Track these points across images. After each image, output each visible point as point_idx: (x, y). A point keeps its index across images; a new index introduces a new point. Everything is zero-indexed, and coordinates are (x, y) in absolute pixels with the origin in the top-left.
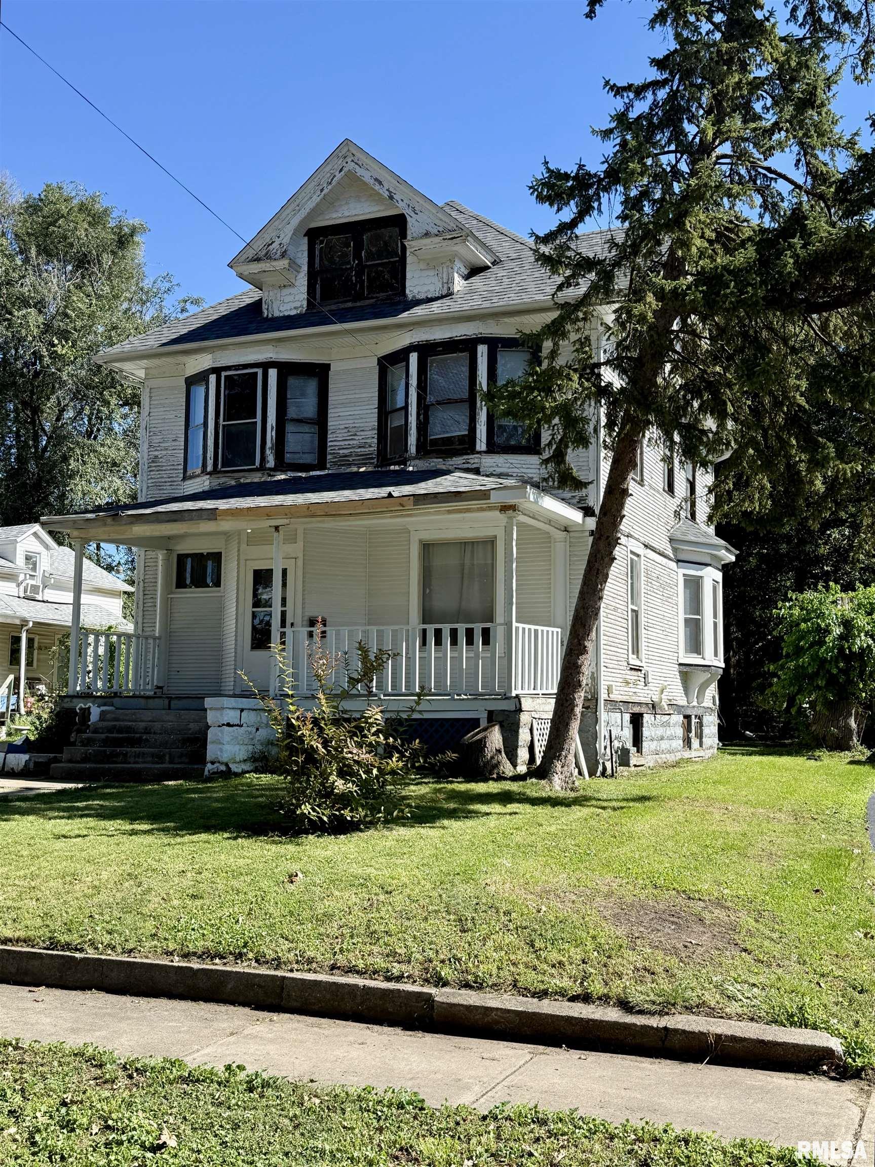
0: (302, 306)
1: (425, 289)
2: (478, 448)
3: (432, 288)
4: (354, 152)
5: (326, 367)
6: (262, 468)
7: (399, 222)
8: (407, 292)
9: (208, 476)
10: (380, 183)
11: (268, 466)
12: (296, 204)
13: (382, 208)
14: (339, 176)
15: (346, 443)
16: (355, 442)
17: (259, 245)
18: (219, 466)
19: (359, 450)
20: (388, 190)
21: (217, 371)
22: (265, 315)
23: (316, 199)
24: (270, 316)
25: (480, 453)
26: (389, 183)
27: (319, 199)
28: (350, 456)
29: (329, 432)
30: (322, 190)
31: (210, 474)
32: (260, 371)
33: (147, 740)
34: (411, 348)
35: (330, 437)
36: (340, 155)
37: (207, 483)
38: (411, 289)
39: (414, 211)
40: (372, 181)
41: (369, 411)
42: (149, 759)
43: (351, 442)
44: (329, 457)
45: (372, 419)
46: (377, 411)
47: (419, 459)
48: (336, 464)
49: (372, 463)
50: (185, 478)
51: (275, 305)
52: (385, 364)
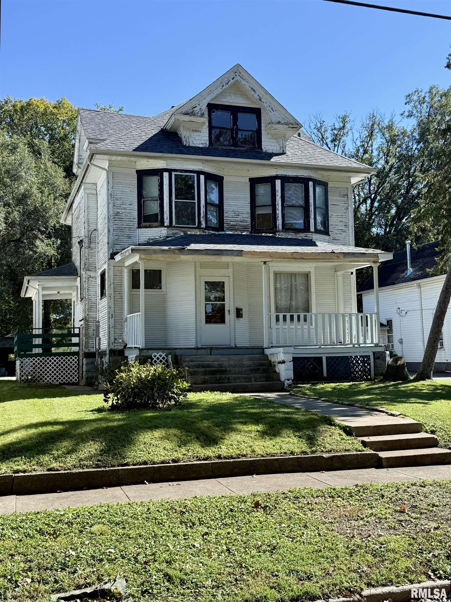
0: (206, 143)
1: (271, 148)
2: (311, 230)
3: (275, 149)
4: (241, 72)
5: (222, 178)
6: (199, 227)
7: (257, 112)
8: (263, 148)
9: (166, 228)
10: (254, 91)
11: (202, 226)
12: (210, 89)
13: (250, 103)
14: (232, 81)
15: (234, 219)
17: (189, 106)
18: (174, 224)
19: (241, 223)
20: (258, 95)
21: (170, 171)
22: (185, 144)
23: (220, 90)
24: (187, 145)
25: (314, 232)
26: (259, 92)
27: (221, 90)
28: (236, 226)
29: (224, 212)
30: (223, 86)
31: (167, 227)
32: (195, 175)
34: (277, 177)
35: (225, 215)
36: (234, 71)
37: (166, 232)
38: (265, 146)
39: (272, 109)
40: (250, 89)
41: (245, 204)
42: (243, 380)
43: (237, 219)
44: (225, 225)
45: (248, 209)
46: (249, 204)
47: (283, 232)
48: (228, 229)
49: (248, 231)
50: (139, 227)
51: (191, 140)
52: (254, 182)
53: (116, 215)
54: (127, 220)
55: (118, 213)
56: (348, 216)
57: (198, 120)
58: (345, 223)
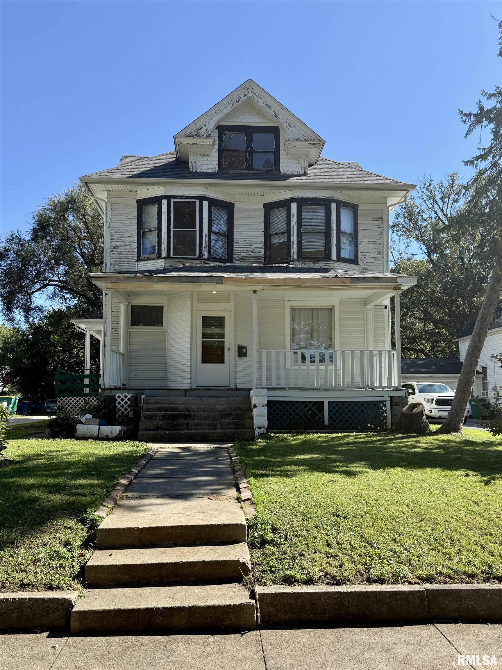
0: (215, 168)
1: (291, 169)
2: (332, 258)
3: (295, 170)
4: (254, 88)
5: (232, 205)
6: (200, 258)
7: (275, 131)
8: (281, 170)
9: (163, 260)
10: (269, 107)
11: (204, 257)
12: (217, 109)
13: (266, 121)
14: (243, 99)
15: (245, 249)
16: (250, 249)
17: (194, 128)
18: (172, 254)
19: (253, 254)
20: (274, 112)
21: (168, 198)
22: (191, 170)
23: (229, 109)
24: (194, 171)
25: (334, 261)
26: (275, 107)
27: (231, 109)
28: (248, 257)
29: (234, 242)
30: (233, 104)
31: (165, 258)
32: (197, 202)
33: (194, 416)
34: (293, 200)
35: (235, 245)
36: (245, 87)
37: (163, 264)
38: (283, 168)
39: (290, 126)
40: (264, 105)
41: (259, 233)
42: (206, 427)
43: (248, 249)
44: (234, 256)
45: (261, 238)
46: (263, 233)
47: (299, 261)
48: (238, 260)
49: (262, 262)
50: (138, 260)
51: (198, 164)
52: (269, 208)
53: (114, 248)
54: (126, 253)
55: (117, 245)
56: (383, 242)
57: (203, 142)
58: (378, 250)
